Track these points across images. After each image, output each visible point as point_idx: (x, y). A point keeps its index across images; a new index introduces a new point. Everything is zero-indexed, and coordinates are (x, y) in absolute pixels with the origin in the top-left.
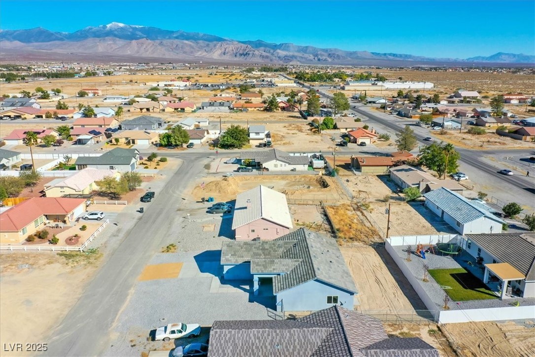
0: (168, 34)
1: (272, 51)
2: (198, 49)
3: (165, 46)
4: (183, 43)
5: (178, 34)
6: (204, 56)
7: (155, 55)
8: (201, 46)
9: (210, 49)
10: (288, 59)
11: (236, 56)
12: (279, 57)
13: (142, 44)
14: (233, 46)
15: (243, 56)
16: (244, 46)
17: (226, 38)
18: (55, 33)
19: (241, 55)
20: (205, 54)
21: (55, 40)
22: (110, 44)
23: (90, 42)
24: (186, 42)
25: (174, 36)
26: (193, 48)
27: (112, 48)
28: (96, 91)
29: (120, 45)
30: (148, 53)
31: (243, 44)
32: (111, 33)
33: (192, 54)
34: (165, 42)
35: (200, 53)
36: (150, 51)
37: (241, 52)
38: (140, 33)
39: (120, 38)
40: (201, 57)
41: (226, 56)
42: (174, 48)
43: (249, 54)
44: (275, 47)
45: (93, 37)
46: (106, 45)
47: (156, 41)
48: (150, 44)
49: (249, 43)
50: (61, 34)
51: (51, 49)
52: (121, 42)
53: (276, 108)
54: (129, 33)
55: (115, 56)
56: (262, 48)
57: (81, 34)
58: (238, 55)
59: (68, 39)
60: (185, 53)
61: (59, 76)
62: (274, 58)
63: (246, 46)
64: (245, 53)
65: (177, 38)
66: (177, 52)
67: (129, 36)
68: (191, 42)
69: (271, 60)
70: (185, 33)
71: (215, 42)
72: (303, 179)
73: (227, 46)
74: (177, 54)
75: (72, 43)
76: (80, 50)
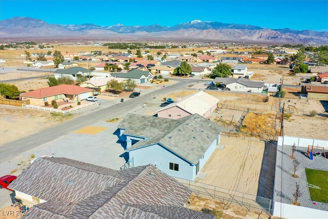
0: (226, 26)
1: (295, 35)
2: (243, 34)
3: (223, 33)
4: (234, 31)
5: (232, 26)
6: (246, 39)
7: (216, 39)
8: (245, 33)
9: (251, 34)
10: (307, 41)
11: (268, 38)
12: (300, 40)
13: (210, 32)
14: (267, 32)
15: (273, 39)
16: (275, 32)
17: (263, 27)
18: (164, 27)
19: (272, 38)
20: (247, 37)
21: (163, 30)
22: (192, 32)
23: (181, 31)
24: (237, 30)
25: (230, 27)
26: (240, 34)
27: (192, 34)
28: (167, 52)
29: (197, 33)
30: (212, 37)
31: (274, 31)
32: (193, 26)
33: (239, 38)
34: (223, 31)
35: (244, 37)
36: (213, 36)
37: (272, 36)
38: (209, 26)
39: (197, 29)
40: (245, 39)
41: (261, 38)
42: (228, 34)
43: (278, 37)
44: (298, 32)
45: (183, 28)
46: (189, 32)
47: (218, 30)
48: (214, 31)
49: (279, 30)
50: (166, 27)
51: (160, 36)
52: (197, 31)
53: (272, 62)
54: (203, 26)
55: (193, 39)
56: (288, 33)
57: (177, 27)
58: (270, 38)
59: (170, 30)
60: (235, 37)
61: (157, 47)
62: (296, 40)
63: (276, 32)
64: (275, 37)
65: (231, 28)
66: (230, 36)
67: (203, 27)
68: (240, 30)
69: (294, 41)
70: (237, 24)
71: (255, 30)
72: (252, 97)
73: (263, 32)
74: (230, 37)
75: (171, 32)
76: (175, 36)
